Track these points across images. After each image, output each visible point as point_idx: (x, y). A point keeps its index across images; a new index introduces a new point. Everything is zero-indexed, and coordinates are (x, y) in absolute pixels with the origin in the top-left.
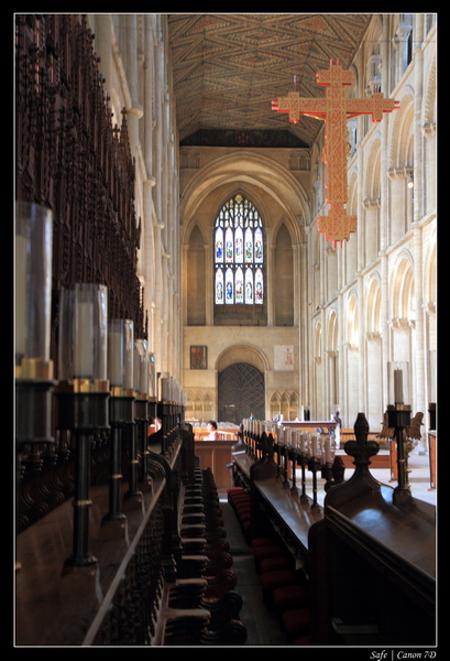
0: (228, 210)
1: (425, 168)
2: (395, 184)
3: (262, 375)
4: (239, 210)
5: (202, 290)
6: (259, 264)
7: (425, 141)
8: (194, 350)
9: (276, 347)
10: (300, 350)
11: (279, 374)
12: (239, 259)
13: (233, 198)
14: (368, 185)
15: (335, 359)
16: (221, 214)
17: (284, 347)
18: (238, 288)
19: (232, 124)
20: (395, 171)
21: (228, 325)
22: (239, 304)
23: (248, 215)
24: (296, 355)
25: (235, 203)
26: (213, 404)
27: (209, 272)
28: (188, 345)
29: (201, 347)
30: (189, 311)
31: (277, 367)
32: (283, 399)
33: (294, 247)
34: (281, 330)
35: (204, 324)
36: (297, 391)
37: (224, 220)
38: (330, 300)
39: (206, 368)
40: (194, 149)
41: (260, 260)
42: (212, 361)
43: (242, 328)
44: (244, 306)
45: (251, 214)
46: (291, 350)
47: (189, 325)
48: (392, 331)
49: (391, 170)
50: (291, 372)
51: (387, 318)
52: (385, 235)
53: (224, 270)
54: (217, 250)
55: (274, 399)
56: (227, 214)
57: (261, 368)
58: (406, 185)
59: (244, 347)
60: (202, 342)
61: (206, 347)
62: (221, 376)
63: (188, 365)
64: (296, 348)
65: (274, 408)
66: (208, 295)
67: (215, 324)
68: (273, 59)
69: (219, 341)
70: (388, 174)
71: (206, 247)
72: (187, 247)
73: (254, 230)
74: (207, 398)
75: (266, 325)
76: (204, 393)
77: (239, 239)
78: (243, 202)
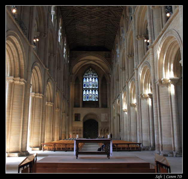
0: (87, 72)
1: (153, 22)
2: (139, 42)
3: (98, 123)
4: (90, 73)
5: (79, 96)
6: (97, 89)
7: (152, 11)
8: (76, 115)
9: (102, 114)
10: (109, 115)
11: (103, 123)
12: (91, 87)
13: (89, 69)
14: (129, 50)
15: (120, 116)
16: (85, 73)
17: (105, 114)
18: (90, 96)
19: (87, 44)
20: (139, 36)
21: (87, 107)
22: (91, 101)
23: (93, 74)
24: (108, 117)
25: (89, 70)
26: (82, 132)
27: (81, 91)
28: (74, 113)
29: (78, 114)
30: (75, 103)
31: (102, 120)
32: (104, 131)
33: (107, 83)
34: (103, 109)
35: (79, 107)
36: (109, 128)
37: (86, 76)
38: (118, 95)
39: (80, 121)
40: (75, 52)
41: (97, 88)
42: (82, 119)
43: (91, 108)
44: (92, 101)
45: (94, 74)
46: (107, 115)
47: (75, 107)
48: (140, 99)
49: (137, 36)
50: (107, 122)
51: (138, 94)
52: (136, 61)
53: (86, 91)
54: (84, 84)
55: (101, 131)
56: (87, 74)
57: (97, 121)
58: (144, 41)
59: (92, 114)
60: (78, 113)
61: (80, 114)
62: (85, 124)
63: (74, 120)
64: (108, 115)
65: (101, 134)
66: (81, 98)
67: (83, 107)
68: (97, 18)
69: (84, 112)
70: (136, 38)
71: (80, 83)
72: (74, 83)
73: (95, 78)
74: (80, 130)
75: (99, 107)
76: (79, 129)
77: (91, 81)
78: (92, 70)
